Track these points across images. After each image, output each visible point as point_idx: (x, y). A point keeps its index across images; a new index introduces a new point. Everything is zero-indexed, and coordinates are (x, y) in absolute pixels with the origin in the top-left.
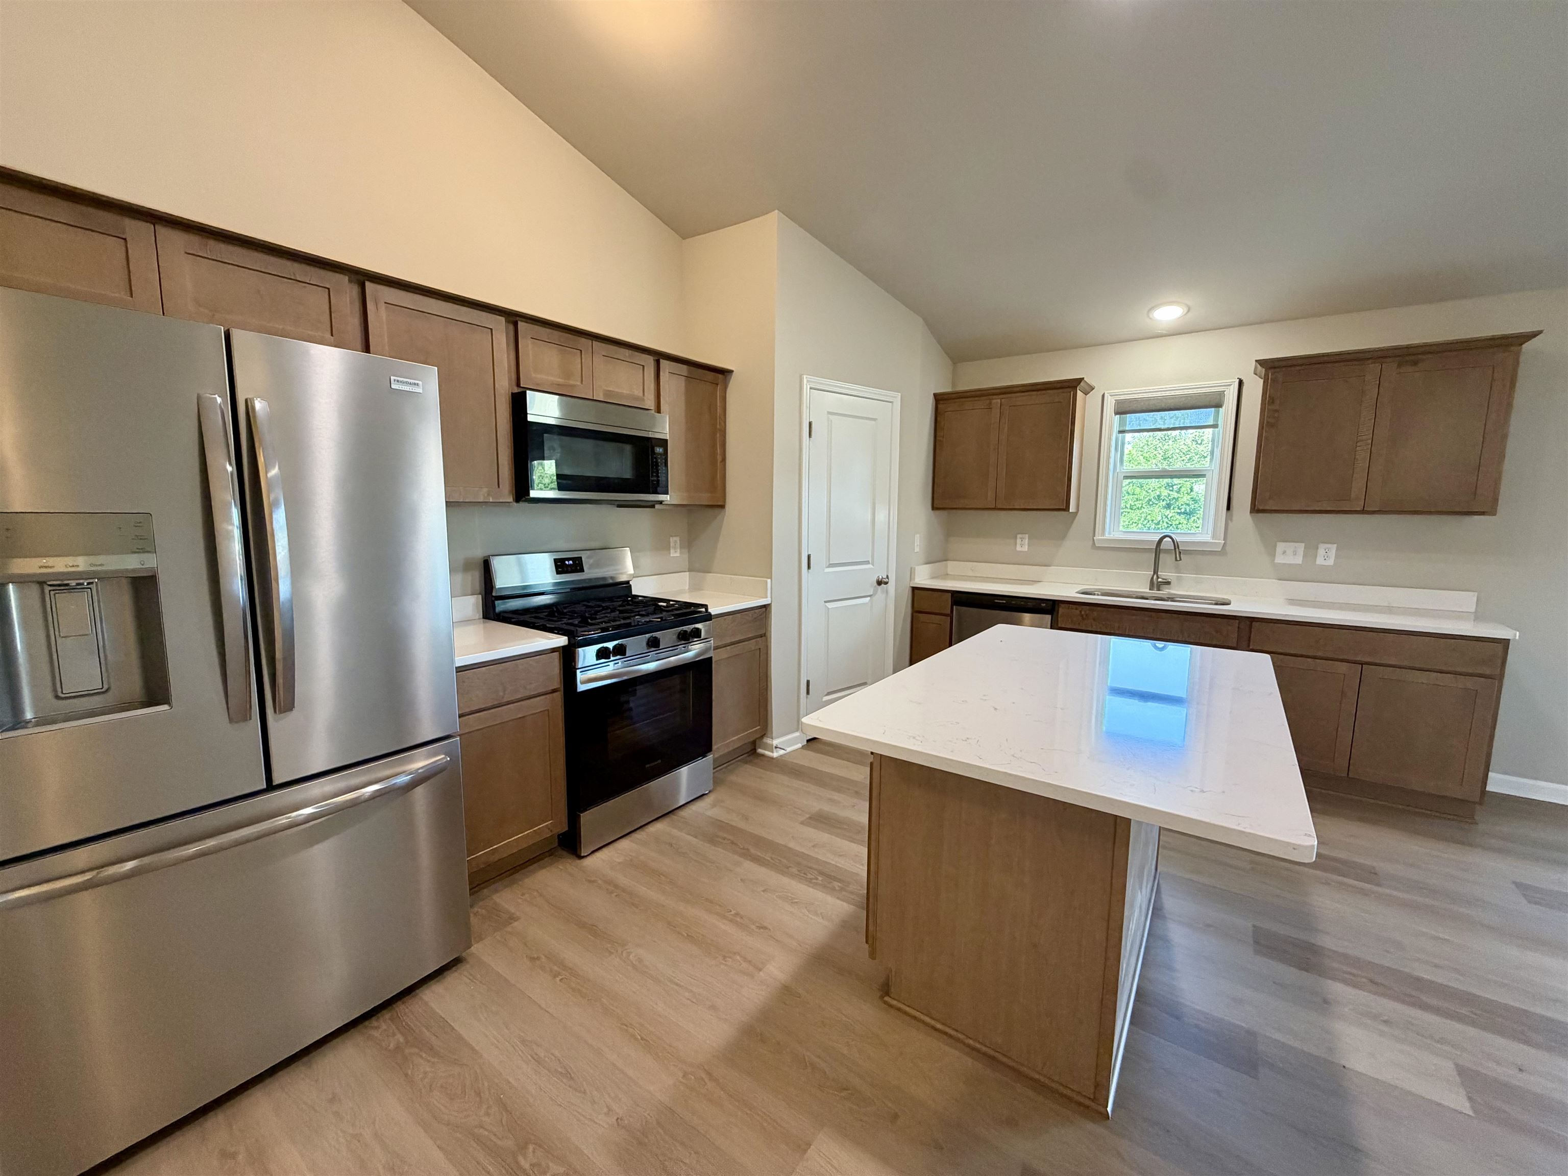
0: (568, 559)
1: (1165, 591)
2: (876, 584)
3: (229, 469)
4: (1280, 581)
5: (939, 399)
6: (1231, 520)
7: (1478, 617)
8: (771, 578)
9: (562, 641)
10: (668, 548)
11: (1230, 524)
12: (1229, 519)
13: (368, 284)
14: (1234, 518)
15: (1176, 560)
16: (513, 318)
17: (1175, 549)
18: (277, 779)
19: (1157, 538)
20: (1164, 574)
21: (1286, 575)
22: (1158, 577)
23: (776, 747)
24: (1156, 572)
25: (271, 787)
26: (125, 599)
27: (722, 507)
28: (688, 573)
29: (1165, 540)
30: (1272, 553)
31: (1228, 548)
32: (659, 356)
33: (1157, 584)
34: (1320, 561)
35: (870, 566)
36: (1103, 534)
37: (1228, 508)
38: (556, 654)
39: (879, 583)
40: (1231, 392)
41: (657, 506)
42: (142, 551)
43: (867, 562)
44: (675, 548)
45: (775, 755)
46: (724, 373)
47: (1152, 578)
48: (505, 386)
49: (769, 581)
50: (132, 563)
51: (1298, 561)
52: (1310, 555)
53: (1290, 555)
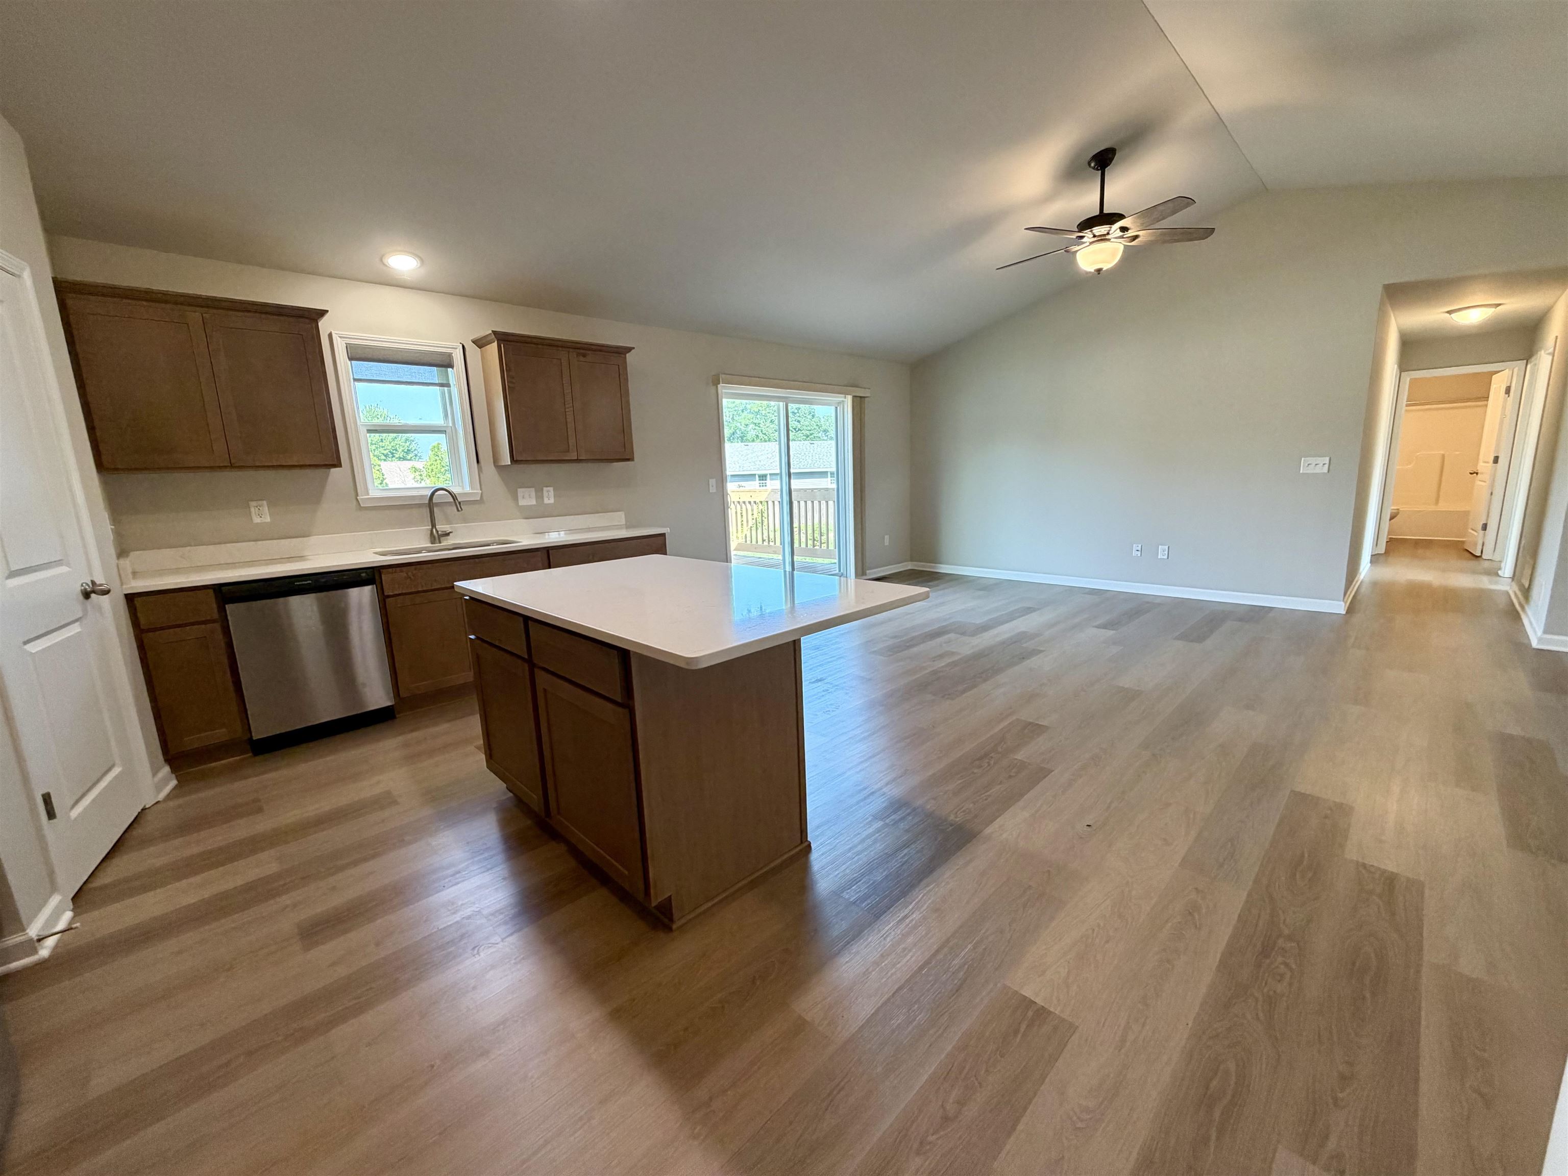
1: (446, 542)
2: (81, 597)
4: (527, 520)
6: (482, 472)
7: (628, 527)
11: (481, 475)
12: (480, 470)
14: (483, 468)
15: (458, 510)
17: (454, 500)
19: (429, 493)
20: (441, 527)
21: (529, 514)
22: (437, 531)
23: (39, 940)
24: (433, 525)
29: (436, 493)
30: (516, 498)
31: (485, 498)
33: (436, 537)
35: (63, 569)
36: (367, 493)
37: (478, 461)
39: (87, 594)
40: (458, 354)
43: (59, 563)
45: (45, 951)
47: (432, 531)
51: (534, 502)
52: (540, 497)
53: (527, 498)
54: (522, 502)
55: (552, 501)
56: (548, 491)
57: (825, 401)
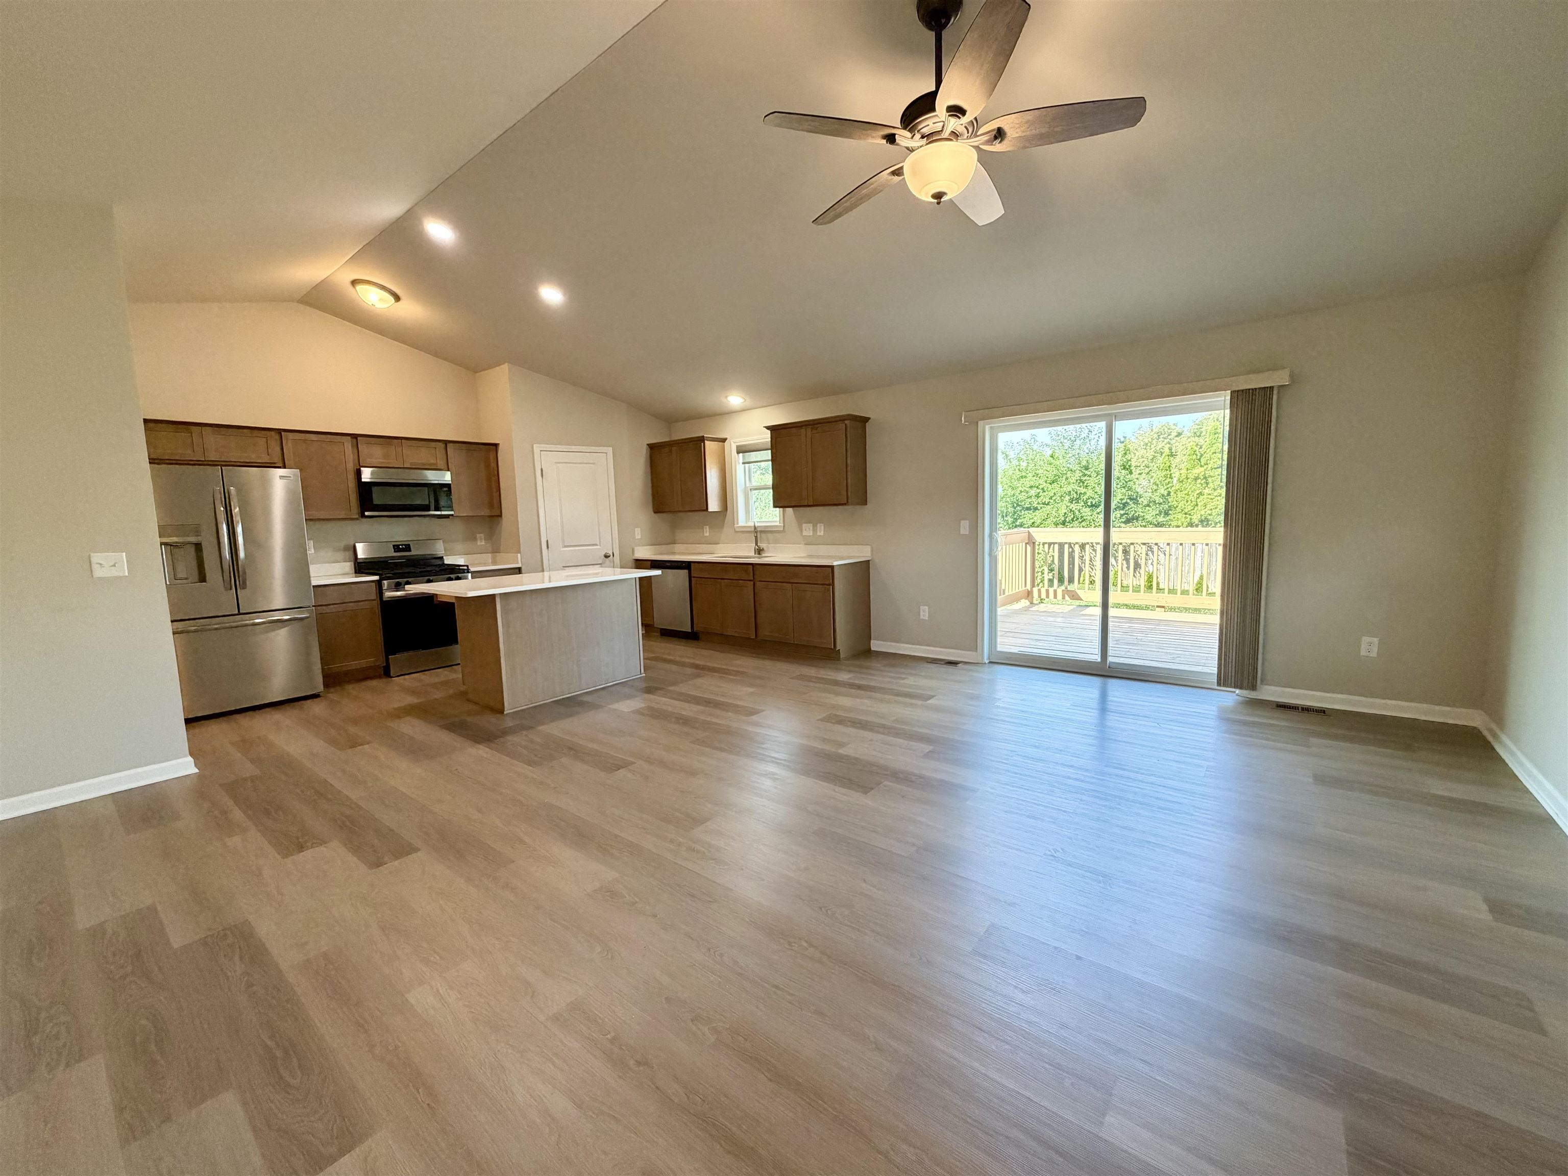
0: (402, 545)
1: (762, 553)
2: (603, 557)
3: (222, 509)
4: (807, 546)
5: (652, 447)
6: (785, 513)
8: (520, 553)
9: (376, 578)
10: (475, 539)
11: (785, 515)
13: (283, 433)
15: (764, 537)
16: (355, 437)
18: (241, 612)
22: (758, 546)
24: (756, 543)
25: (239, 614)
26: (192, 550)
27: (500, 516)
28: (490, 555)
29: (757, 525)
30: (803, 531)
31: (785, 528)
32: (446, 442)
33: (759, 551)
34: (818, 534)
35: (598, 547)
36: (738, 524)
38: (374, 584)
39: (607, 556)
41: (451, 517)
42: (198, 536)
43: (596, 545)
44: (481, 539)
46: (496, 445)
47: (756, 547)
48: (351, 466)
49: (519, 555)
50: (193, 539)
51: (811, 534)
52: (815, 531)
53: (808, 530)
54: (805, 533)
55: (822, 533)
56: (820, 526)
57: (1197, 405)
